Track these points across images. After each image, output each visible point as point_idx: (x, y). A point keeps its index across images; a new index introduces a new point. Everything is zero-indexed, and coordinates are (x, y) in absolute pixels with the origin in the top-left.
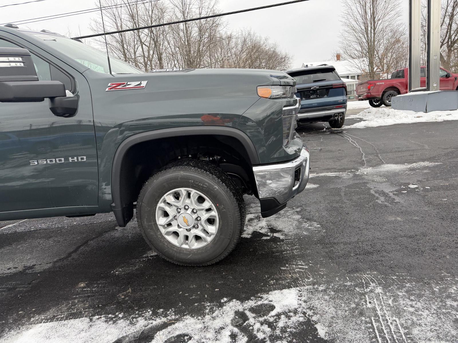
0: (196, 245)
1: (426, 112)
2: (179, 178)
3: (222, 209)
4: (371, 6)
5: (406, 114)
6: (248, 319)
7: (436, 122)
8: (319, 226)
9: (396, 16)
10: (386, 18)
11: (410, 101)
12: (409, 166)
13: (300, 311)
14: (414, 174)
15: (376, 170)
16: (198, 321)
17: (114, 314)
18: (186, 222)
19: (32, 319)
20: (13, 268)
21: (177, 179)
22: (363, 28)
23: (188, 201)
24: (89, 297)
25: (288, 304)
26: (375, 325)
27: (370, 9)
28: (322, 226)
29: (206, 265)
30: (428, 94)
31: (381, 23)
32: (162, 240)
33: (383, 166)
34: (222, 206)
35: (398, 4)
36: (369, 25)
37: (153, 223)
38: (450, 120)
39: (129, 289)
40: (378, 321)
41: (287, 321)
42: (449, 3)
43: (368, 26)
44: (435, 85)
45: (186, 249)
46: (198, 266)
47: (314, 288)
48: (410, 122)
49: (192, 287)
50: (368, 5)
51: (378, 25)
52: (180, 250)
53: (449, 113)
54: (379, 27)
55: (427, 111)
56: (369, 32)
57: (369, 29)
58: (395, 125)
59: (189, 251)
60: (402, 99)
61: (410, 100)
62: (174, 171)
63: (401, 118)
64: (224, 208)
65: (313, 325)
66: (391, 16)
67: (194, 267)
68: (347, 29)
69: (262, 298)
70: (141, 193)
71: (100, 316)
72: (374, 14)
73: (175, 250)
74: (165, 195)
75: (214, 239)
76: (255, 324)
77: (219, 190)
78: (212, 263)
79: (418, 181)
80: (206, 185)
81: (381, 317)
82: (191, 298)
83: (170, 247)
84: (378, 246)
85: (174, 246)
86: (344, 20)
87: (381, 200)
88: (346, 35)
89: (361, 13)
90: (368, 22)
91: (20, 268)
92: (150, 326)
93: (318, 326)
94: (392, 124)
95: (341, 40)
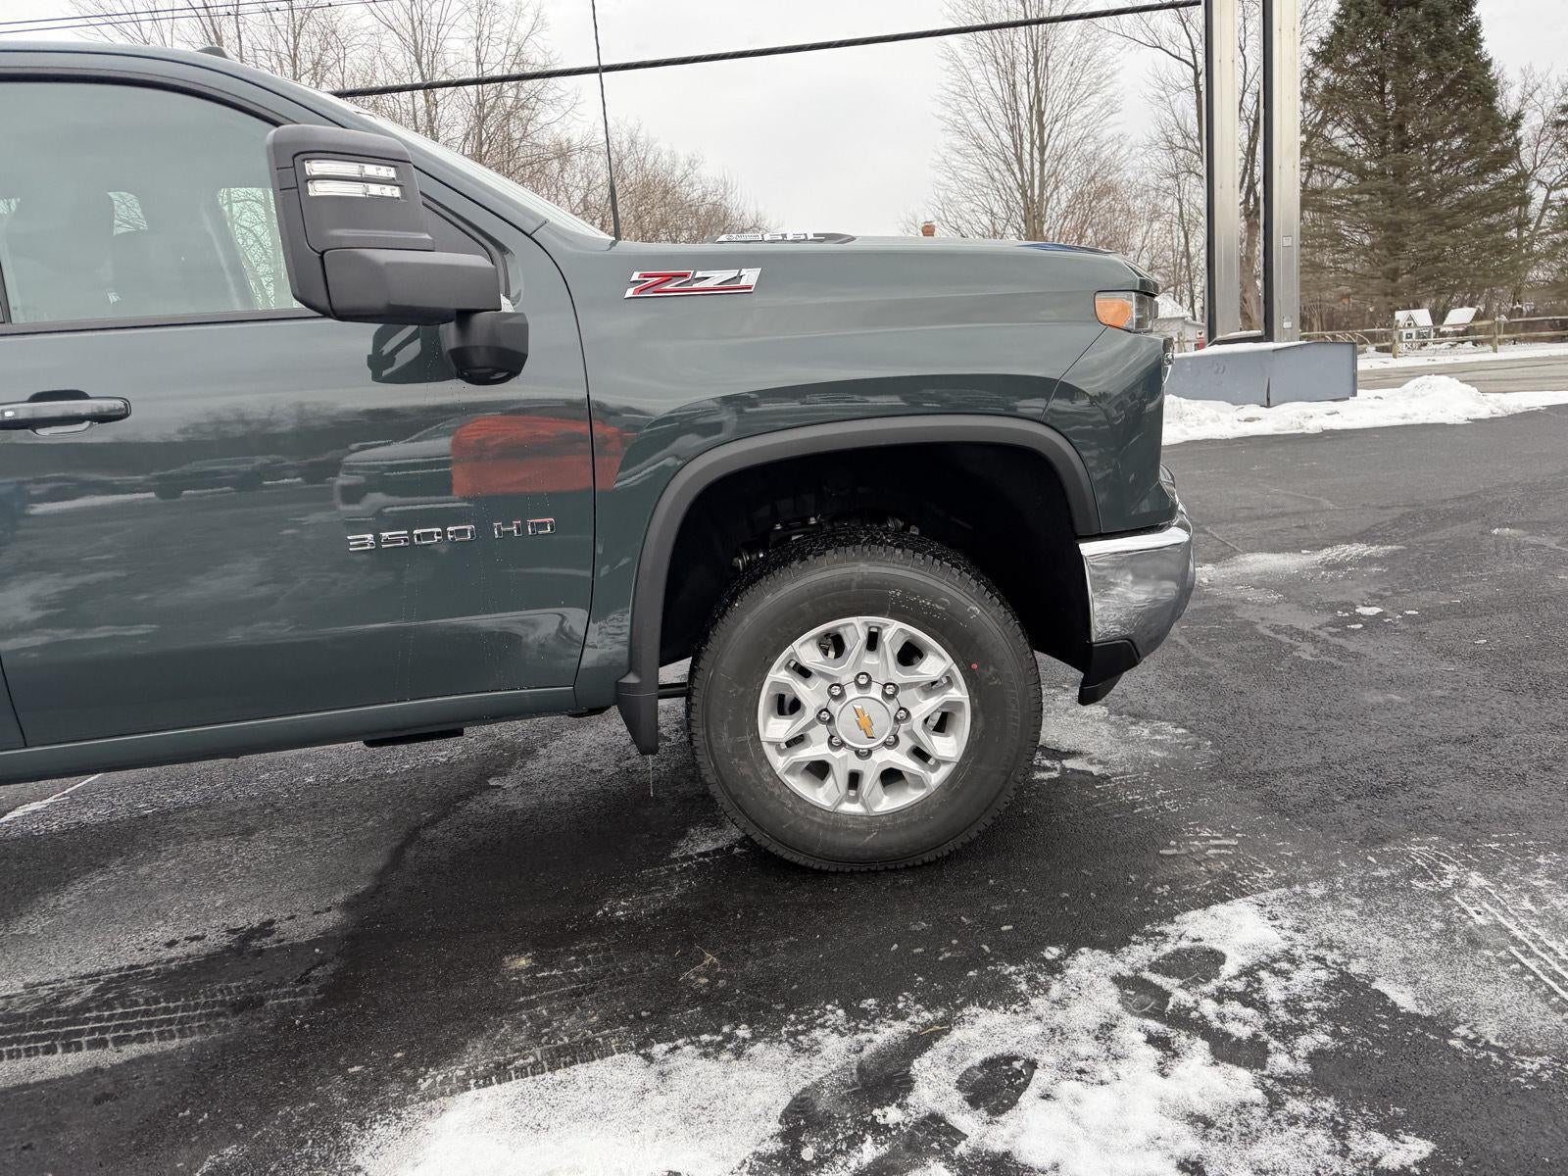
0: (888, 803)
1: (1268, 406)
2: (854, 584)
3: (990, 679)
4: (1032, 75)
5: (1214, 413)
6: (1168, 994)
7: (1303, 434)
8: (1180, 731)
9: (1104, 111)
10: (1076, 116)
11: (1217, 372)
12: (1319, 557)
13: (1303, 955)
14: (1346, 578)
15: (1229, 570)
16: (1020, 1017)
17: (717, 1032)
18: (866, 727)
19: (424, 1085)
20: (186, 939)
21: (849, 587)
22: (1007, 139)
23: (871, 661)
24: (576, 993)
25: (1254, 942)
26: (1532, 964)
27: (1028, 83)
28: (1192, 730)
29: (919, 863)
30: (1274, 350)
31: (1060, 132)
32: (777, 791)
33: (1241, 558)
34: (992, 669)
35: (1109, 73)
36: (1026, 133)
37: (749, 738)
38: (1338, 428)
39: (704, 956)
40: (1529, 953)
41: (1285, 983)
42: (1248, 82)
43: (1021, 136)
44: (1287, 325)
45: (854, 817)
46: (890, 867)
47: (1295, 894)
48: (1230, 436)
49: (914, 927)
50: (1021, 69)
51: (1053, 135)
52: (835, 821)
53: (1333, 410)
54: (1056, 144)
55: (1271, 404)
56: (1026, 157)
57: (1027, 146)
58: (1187, 442)
59: (864, 822)
60: (1191, 366)
61: (1216, 368)
62: (836, 562)
63: (1200, 423)
64: (997, 675)
65: (1366, 986)
66: (1090, 109)
67: (876, 872)
68: (959, 142)
69: (1165, 936)
70: (714, 640)
71: (671, 1045)
72: (1040, 101)
73: (819, 820)
74: (796, 644)
75: (952, 779)
76: (1196, 1002)
77: (984, 618)
78: (939, 855)
79: (1373, 596)
80: (943, 604)
81: (1530, 944)
82: (941, 958)
83: (802, 813)
84: (1393, 772)
85: (815, 808)
86: (948, 113)
87: (1306, 652)
88: (954, 163)
89: (1000, 95)
90: (1022, 123)
91: (216, 939)
92: (869, 1050)
93: (1380, 985)
94: (1181, 441)
95: (944, 180)
